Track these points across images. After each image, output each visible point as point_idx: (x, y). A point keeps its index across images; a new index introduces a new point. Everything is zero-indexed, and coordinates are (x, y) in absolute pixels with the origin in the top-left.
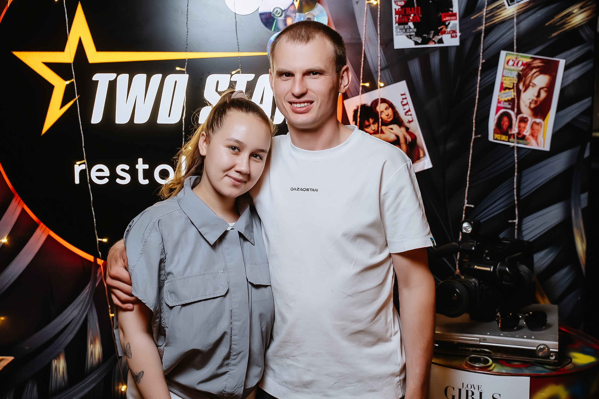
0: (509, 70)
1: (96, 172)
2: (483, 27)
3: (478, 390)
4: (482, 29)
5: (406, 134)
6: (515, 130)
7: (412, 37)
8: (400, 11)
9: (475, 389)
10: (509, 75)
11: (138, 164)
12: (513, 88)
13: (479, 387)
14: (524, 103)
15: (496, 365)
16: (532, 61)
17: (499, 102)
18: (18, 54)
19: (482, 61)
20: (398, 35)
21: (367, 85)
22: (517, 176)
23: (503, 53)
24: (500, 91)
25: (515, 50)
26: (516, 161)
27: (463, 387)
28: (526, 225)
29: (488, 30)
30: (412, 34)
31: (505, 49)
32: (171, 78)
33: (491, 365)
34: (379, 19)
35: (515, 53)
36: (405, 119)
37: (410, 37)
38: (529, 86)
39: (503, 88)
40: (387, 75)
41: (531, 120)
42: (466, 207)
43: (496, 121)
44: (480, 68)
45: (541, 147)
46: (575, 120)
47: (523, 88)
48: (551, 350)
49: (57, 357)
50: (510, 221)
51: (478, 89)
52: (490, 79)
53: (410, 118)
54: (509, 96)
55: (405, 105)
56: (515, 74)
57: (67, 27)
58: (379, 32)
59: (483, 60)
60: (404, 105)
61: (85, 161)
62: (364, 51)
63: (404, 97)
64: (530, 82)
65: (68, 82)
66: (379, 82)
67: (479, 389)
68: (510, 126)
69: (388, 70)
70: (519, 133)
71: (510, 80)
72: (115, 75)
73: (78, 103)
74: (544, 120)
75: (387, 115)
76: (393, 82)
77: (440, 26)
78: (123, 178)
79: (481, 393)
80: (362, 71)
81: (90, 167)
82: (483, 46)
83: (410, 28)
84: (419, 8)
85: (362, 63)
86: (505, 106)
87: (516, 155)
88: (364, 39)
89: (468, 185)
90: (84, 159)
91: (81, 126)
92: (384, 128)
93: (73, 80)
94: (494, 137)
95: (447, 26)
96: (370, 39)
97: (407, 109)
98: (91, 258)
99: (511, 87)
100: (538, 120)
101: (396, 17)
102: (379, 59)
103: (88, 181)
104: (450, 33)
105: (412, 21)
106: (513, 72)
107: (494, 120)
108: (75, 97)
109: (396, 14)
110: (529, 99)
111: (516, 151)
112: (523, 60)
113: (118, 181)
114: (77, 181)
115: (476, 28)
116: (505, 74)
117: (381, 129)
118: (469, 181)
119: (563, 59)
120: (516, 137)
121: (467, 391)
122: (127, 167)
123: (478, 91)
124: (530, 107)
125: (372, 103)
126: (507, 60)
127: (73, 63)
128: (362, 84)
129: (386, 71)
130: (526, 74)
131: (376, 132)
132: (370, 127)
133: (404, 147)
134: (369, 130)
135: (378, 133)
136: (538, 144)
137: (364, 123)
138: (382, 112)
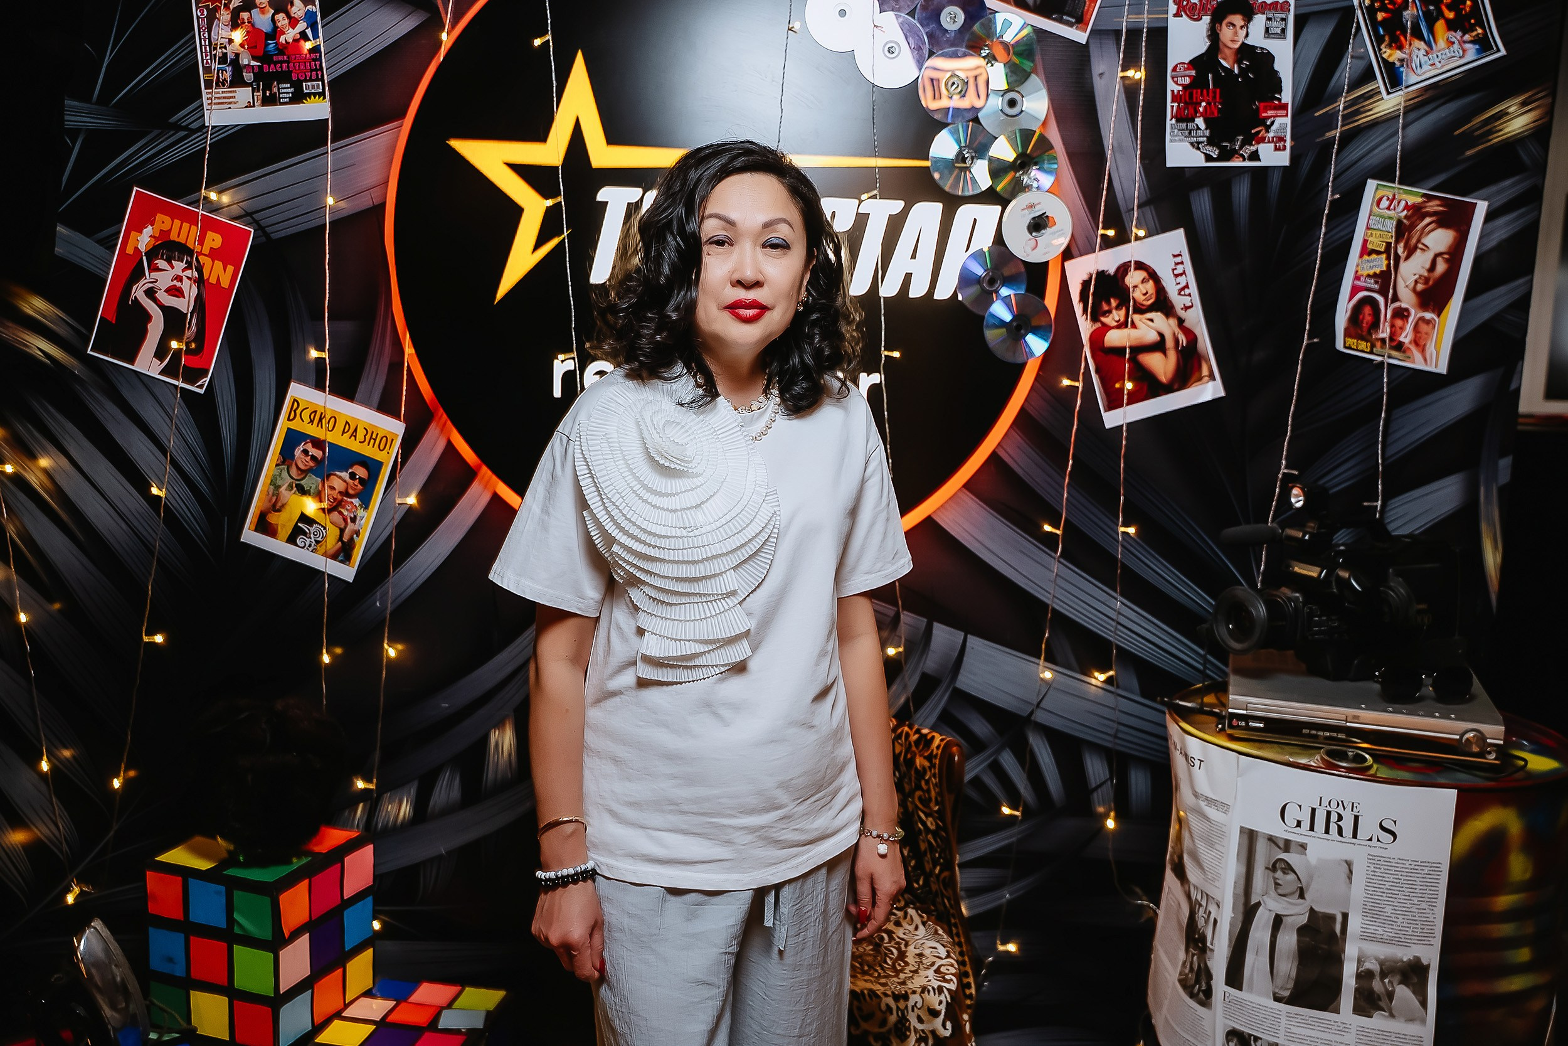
0: (1380, 216)
1: (594, 376)
2: (1337, 133)
3: (1352, 811)
4: (1335, 136)
5: (1177, 330)
6: (1384, 333)
7: (1200, 146)
8: (1181, 95)
9: (1344, 809)
10: (1380, 226)
13: (1355, 806)
14: (1406, 281)
15: (1381, 766)
16: (1425, 202)
17: (1357, 278)
18: (456, 144)
19: (1330, 198)
20: (1176, 141)
21: (1111, 233)
22: (1385, 419)
23: (1371, 184)
24: (1361, 256)
25: (1397, 180)
26: (1385, 390)
27: (1320, 805)
28: (1395, 511)
29: (1348, 138)
30: (1201, 139)
31: (1374, 177)
33: (1371, 767)
34: (1140, 109)
35: (1396, 185)
36: (1178, 301)
37: (1196, 146)
38: (1415, 248)
39: (1366, 251)
40: (1149, 217)
41: (1414, 314)
42: (1284, 473)
43: (1349, 313)
44: (1326, 212)
45: (1431, 365)
46: (1497, 317)
47: (1404, 252)
48: (1488, 741)
49: (500, 725)
50: (1368, 503)
52: (1342, 234)
53: (1187, 301)
54: (1376, 266)
55: (1181, 275)
56: (1391, 225)
57: (555, 99)
58: (1139, 134)
59: (1333, 195)
60: (1177, 276)
61: (575, 355)
62: (1109, 170)
63: (1179, 259)
64: (1419, 241)
65: (550, 203)
66: (1134, 230)
67: (1355, 808)
68: (1375, 325)
69: (1152, 207)
70: (1391, 338)
71: (1381, 236)
72: (639, 191)
73: (567, 244)
74: (1439, 316)
75: (1145, 294)
76: (1161, 231)
77: (1254, 128)
79: (1356, 818)
80: (1102, 208)
81: (582, 368)
82: (1335, 168)
83: (1198, 128)
84: (1218, 91)
85: (1105, 192)
87: (1385, 381)
88: (1110, 147)
89: (1287, 434)
90: (572, 351)
91: (570, 288)
92: (1137, 318)
93: (561, 199)
94: (1345, 343)
95: (1268, 129)
96: (1120, 145)
97: (1183, 284)
99: (1382, 249)
100: (1428, 315)
101: (1172, 107)
102: (1137, 185)
104: (1273, 141)
105: (1202, 115)
107: (1347, 310)
108: (563, 233)
109: (1173, 101)
110: (1415, 275)
111: (1386, 372)
114: (557, 391)
115: (1324, 135)
116: (1371, 225)
117: (1132, 321)
118: (1292, 425)
119: (1484, 199)
120: (1385, 344)
121: (1329, 813)
123: (1319, 255)
124: (1414, 290)
125: (1118, 269)
126: (1378, 196)
127: (562, 167)
128: (1101, 231)
129: (1147, 210)
130: (1413, 226)
131: (1123, 325)
132: (1111, 315)
133: (1172, 355)
134: (1107, 320)
135: (1126, 326)
136: (1425, 360)
137: (1100, 306)
138: (1135, 287)
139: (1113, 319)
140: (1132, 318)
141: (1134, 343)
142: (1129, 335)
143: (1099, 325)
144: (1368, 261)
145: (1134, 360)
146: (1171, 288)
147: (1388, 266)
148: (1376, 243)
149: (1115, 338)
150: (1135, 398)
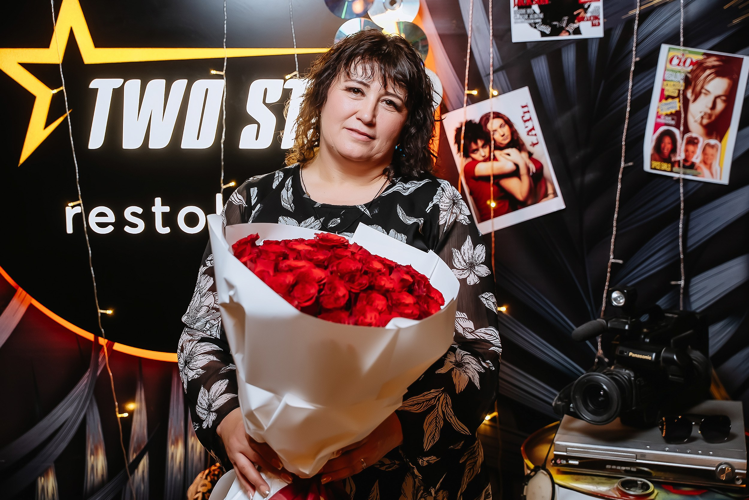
0: (672, 71)
1: (96, 217)
2: (637, 11)
4: (636, 14)
5: (528, 161)
6: (680, 156)
7: (537, 26)
10: (673, 78)
11: (155, 206)
12: (678, 96)
14: (694, 117)
15: (659, 491)
16: (705, 59)
17: (659, 117)
19: (635, 59)
20: (518, 23)
21: (475, 92)
22: (683, 220)
23: (665, 48)
24: (660, 100)
25: (682, 44)
26: (682, 199)
28: (694, 287)
29: (644, 16)
31: (667, 42)
32: (200, 85)
33: (652, 493)
34: (491, 1)
35: (682, 48)
36: (527, 140)
37: (534, 25)
38: (700, 93)
39: (663, 97)
40: (503, 79)
41: (703, 141)
42: (612, 263)
43: (653, 144)
44: (632, 69)
45: (716, 178)
47: (692, 96)
48: (736, 471)
49: (44, 474)
50: (673, 283)
51: (629, 98)
52: (646, 85)
53: (534, 140)
54: (672, 107)
55: (528, 120)
56: (680, 77)
57: (53, 14)
58: (491, 19)
59: (636, 57)
60: (525, 121)
61: (80, 202)
62: (471, 46)
63: (526, 109)
64: (702, 88)
65: (55, 91)
66: (491, 89)
68: (674, 150)
69: (504, 71)
70: (686, 160)
71: (674, 85)
72: (121, 81)
73: (69, 120)
74: (721, 141)
75: (503, 136)
76: (511, 89)
77: (576, 10)
78: (134, 226)
80: (467, 73)
81: (87, 211)
82: (637, 38)
83: (535, 13)
85: (468, 61)
86: (667, 122)
87: (682, 190)
88: (470, 29)
89: (614, 232)
90: (79, 200)
92: (497, 153)
93: (63, 88)
94: (651, 165)
95: (586, 10)
96: (478, 28)
97: (530, 127)
98: (90, 336)
99: (676, 95)
100: (713, 142)
102: (491, 55)
103: (85, 229)
104: (590, 20)
105: (537, 3)
106: (678, 74)
107: (652, 141)
108: (66, 112)
110: (701, 112)
111: (681, 184)
112: (692, 57)
113: (127, 229)
114: (70, 230)
115: (627, 13)
116: (666, 78)
118: (616, 227)
119: (748, 55)
120: (681, 164)
122: (139, 210)
123: (629, 101)
124: (701, 124)
125: (482, 119)
126: (670, 56)
127: (62, 64)
128: (467, 92)
129: (501, 74)
130: (697, 77)
131: (487, 159)
132: (478, 153)
133: (526, 180)
134: (476, 156)
135: (490, 160)
136: (712, 174)
137: (470, 146)
138: (495, 131)
139: (480, 155)
140: (494, 155)
141: (496, 172)
142: (492, 167)
143: (470, 160)
144: (666, 104)
145: (497, 184)
146: (522, 130)
147: (680, 107)
148: (670, 90)
149: (482, 169)
150: (498, 212)
